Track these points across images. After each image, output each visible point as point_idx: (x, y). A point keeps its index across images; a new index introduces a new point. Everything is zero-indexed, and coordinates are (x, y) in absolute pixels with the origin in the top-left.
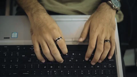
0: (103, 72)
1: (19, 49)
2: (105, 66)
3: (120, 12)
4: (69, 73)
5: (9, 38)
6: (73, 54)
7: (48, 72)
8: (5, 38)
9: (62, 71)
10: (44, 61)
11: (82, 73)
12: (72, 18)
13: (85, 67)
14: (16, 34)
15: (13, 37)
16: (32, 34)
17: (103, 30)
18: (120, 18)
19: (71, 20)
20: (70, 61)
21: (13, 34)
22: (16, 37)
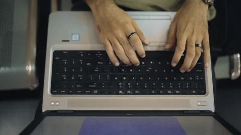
0: (188, 86)
1: (82, 55)
2: (191, 79)
3: (213, 7)
4: (146, 87)
5: (68, 41)
6: (151, 63)
7: (120, 84)
8: (63, 41)
9: (137, 84)
10: (118, 64)
11: (162, 87)
12: (149, 16)
13: (166, 79)
14: (78, 36)
15: (73, 39)
16: (100, 32)
17: (193, 32)
18: (211, 14)
19: (147, 18)
20: (147, 71)
21: (74, 36)
22: (78, 39)
